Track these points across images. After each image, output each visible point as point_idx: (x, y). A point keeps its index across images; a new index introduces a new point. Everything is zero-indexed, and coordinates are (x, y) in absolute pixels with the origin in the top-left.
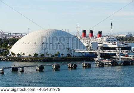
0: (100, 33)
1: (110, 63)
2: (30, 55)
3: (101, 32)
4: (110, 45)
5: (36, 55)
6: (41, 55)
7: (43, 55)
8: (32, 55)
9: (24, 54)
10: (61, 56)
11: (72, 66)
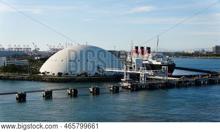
1: (129, 87)
2: (54, 74)
3: (150, 48)
5: (60, 74)
6: (66, 74)
7: (67, 74)
8: (56, 74)
9: (48, 73)
10: (88, 75)
11: (71, 92)
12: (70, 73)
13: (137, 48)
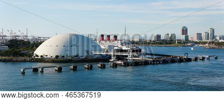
0: (116, 37)
1: (123, 64)
2: (52, 57)
4: (124, 48)
5: (57, 57)
6: (62, 57)
7: (64, 57)
8: (54, 56)
9: (46, 56)
11: (88, 67)
12: (66, 56)
13: (102, 36)
